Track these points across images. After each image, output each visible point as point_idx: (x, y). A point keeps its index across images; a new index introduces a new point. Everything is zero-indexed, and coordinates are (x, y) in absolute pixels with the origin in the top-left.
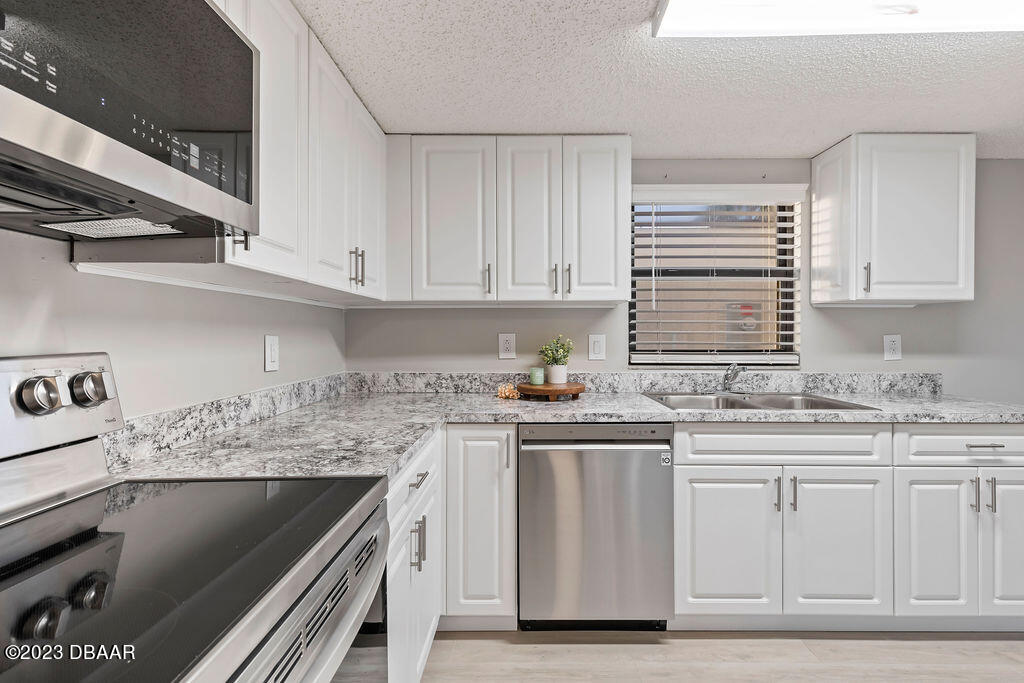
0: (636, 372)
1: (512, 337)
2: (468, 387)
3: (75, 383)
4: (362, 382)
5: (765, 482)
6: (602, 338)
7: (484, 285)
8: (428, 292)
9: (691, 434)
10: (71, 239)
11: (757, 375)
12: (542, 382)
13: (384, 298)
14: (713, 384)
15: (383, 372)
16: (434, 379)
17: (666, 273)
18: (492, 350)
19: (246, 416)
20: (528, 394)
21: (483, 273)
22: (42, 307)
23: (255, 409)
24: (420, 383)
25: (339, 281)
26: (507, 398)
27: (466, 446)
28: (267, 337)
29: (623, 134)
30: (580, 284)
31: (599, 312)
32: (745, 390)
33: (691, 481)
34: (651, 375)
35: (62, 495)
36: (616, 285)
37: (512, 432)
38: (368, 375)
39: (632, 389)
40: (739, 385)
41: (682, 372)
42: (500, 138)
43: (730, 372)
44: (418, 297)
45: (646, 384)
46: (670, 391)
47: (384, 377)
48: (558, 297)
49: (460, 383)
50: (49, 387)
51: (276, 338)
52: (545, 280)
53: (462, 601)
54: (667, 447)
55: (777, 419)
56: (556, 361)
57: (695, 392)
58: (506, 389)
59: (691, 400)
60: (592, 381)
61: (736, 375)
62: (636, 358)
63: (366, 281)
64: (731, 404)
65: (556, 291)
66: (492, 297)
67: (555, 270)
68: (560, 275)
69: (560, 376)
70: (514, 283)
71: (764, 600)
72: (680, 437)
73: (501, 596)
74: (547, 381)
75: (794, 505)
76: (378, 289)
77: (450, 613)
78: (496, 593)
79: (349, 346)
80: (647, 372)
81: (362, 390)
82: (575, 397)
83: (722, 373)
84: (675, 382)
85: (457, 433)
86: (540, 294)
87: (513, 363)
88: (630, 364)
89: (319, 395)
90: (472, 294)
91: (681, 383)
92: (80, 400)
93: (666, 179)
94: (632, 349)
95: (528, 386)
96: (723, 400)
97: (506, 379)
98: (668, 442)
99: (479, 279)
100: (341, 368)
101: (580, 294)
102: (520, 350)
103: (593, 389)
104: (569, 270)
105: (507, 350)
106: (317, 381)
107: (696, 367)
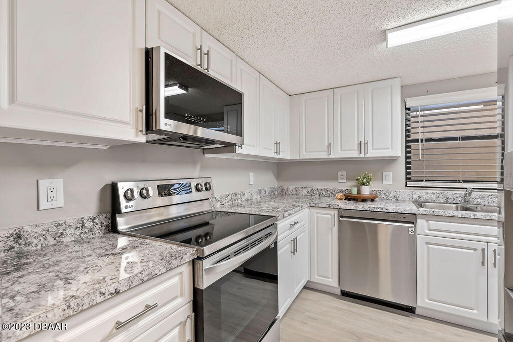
0: (409, 191)
1: (344, 173)
2: (325, 194)
3: (206, 184)
4: (283, 190)
5: (475, 250)
6: (390, 174)
7: (328, 152)
8: (306, 155)
9: (427, 221)
10: (204, 149)
12: (356, 193)
13: (289, 158)
14: (459, 199)
15: (291, 186)
16: (310, 190)
17: (428, 140)
18: (336, 178)
19: (244, 198)
20: (349, 198)
21: (328, 146)
22: (198, 167)
23: (246, 196)
24: (305, 192)
25: (270, 154)
26: (340, 199)
27: (317, 216)
28: (249, 173)
29: (395, 78)
30: (373, 149)
31: (388, 162)
32: (482, 203)
33: (427, 244)
34: (417, 193)
35: (202, 212)
36: (392, 149)
37: (336, 213)
38: (285, 188)
39: (408, 199)
40: (478, 200)
41: (438, 192)
42: (334, 89)
43: (467, 192)
44: (301, 158)
45: (415, 197)
46: (431, 201)
47: (291, 188)
48: (362, 155)
49: (321, 192)
50: (201, 185)
51: (253, 173)
52: (356, 148)
53: (316, 276)
54: (413, 225)
55: (482, 217)
56: (364, 184)
57: (447, 202)
58: (339, 195)
59: (441, 206)
60: (384, 194)
61: (470, 194)
62: (409, 184)
63: (280, 153)
64: (467, 209)
65: (361, 153)
66: (332, 156)
67: (360, 144)
68: (363, 145)
69: (366, 191)
70: (341, 150)
71: (475, 311)
72: (420, 222)
73: (332, 278)
74: (359, 192)
75: (495, 264)
76: (286, 155)
77: (312, 280)
78: (330, 277)
79: (279, 176)
80: (416, 191)
81: (283, 193)
82: (373, 200)
83: (464, 193)
84: (434, 197)
85: (314, 211)
86: (354, 154)
87: (345, 184)
88: (406, 186)
89: (267, 193)
90: (323, 155)
91: (438, 197)
92: (207, 189)
93: (427, 93)
94: (408, 179)
95: (350, 195)
96: (461, 207)
97: (341, 191)
98: (413, 223)
99: (326, 149)
100: (276, 185)
101: (372, 153)
102: (348, 179)
103: (385, 198)
104: (367, 143)
105: (342, 179)
106: (266, 189)
107: (448, 189)
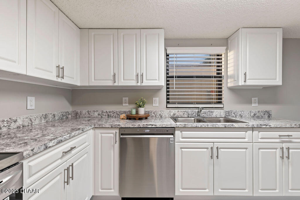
0: (168, 110)
1: (127, 99)
2: (112, 115)
4: (77, 114)
5: (207, 148)
6: (157, 99)
7: (113, 80)
8: (94, 83)
9: (181, 132)
11: (209, 111)
12: (135, 113)
13: (79, 84)
14: (195, 114)
15: (84, 110)
16: (101, 113)
17: (179, 77)
18: (120, 103)
20: (130, 118)
21: (113, 76)
24: (96, 114)
25: (52, 77)
26: (123, 119)
27: (101, 136)
28: (28, 97)
29: (161, 28)
30: (146, 80)
31: (155, 90)
32: (205, 116)
33: (181, 148)
34: (173, 111)
36: (159, 80)
37: (118, 131)
38: (79, 111)
39: (167, 116)
40: (203, 114)
41: (184, 110)
42: (119, 30)
43: (199, 110)
44: (91, 84)
45: (172, 114)
46: (180, 117)
47: (84, 112)
48: (139, 84)
49: (110, 114)
52: (135, 78)
53: (100, 190)
54: (172, 136)
55: (211, 126)
56: (140, 106)
57: (188, 117)
58: (123, 116)
59: (186, 119)
60: (154, 113)
61: (201, 111)
62: (169, 106)
63: (64, 77)
64: (199, 121)
65: (138, 82)
66: (116, 84)
67: (138, 75)
68: (139, 77)
69: (142, 111)
70: (124, 79)
71: (207, 190)
72: (177, 133)
73: (114, 189)
74: (137, 112)
75: (217, 157)
76: (77, 82)
77: (96, 195)
78: (112, 188)
81: (76, 116)
82: (146, 118)
83: (197, 110)
84: (181, 114)
85: (98, 131)
86: (133, 83)
87: (127, 107)
88: (167, 107)
89: (57, 118)
90: (110, 83)
91: (184, 114)
93: (178, 46)
94: (168, 103)
95: (130, 115)
96: (196, 119)
97: (125, 112)
98: (172, 134)
99: (112, 79)
101: (146, 83)
102: (130, 103)
103: (154, 116)
104: (142, 75)
105: (126, 103)
106: (56, 113)
107: (189, 108)
